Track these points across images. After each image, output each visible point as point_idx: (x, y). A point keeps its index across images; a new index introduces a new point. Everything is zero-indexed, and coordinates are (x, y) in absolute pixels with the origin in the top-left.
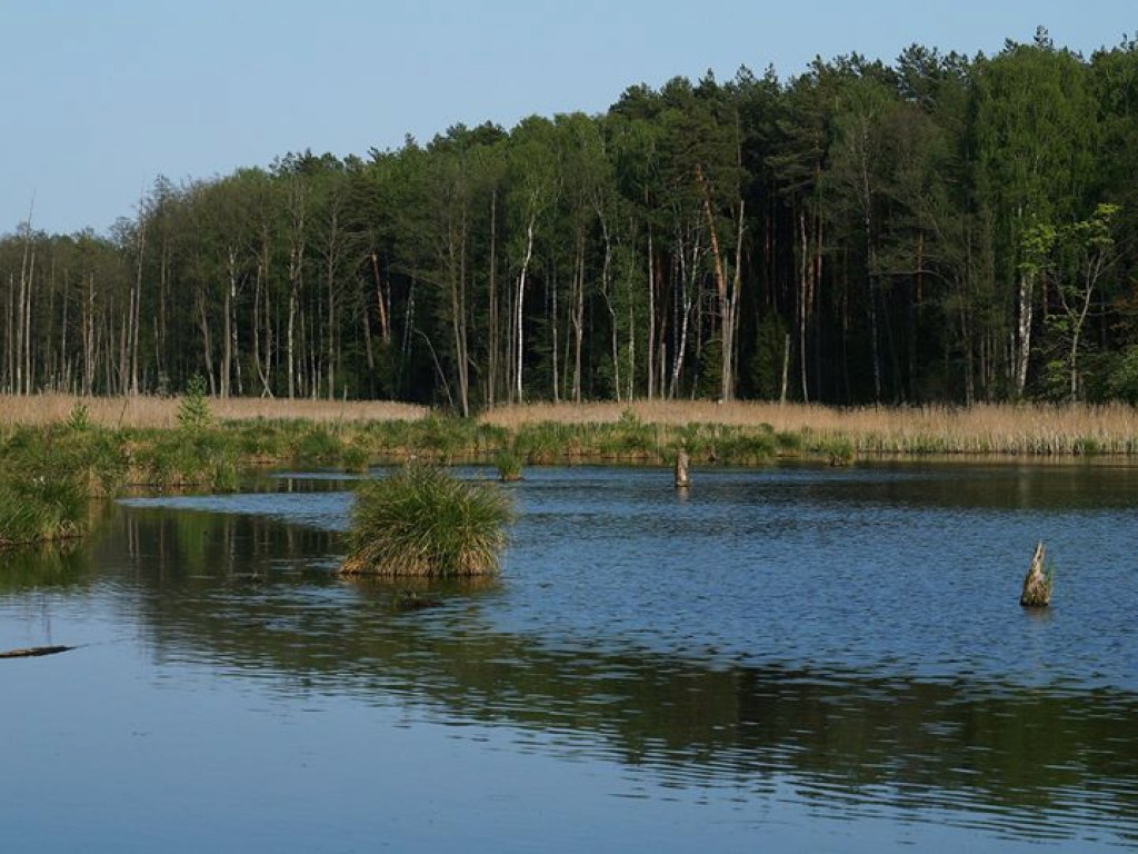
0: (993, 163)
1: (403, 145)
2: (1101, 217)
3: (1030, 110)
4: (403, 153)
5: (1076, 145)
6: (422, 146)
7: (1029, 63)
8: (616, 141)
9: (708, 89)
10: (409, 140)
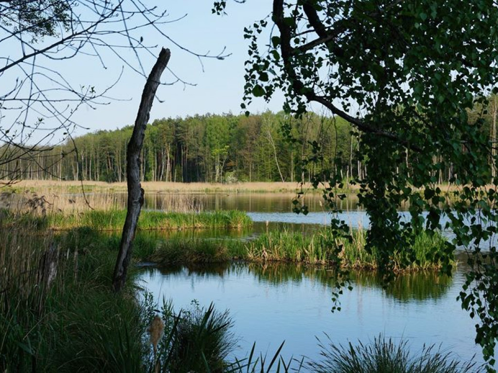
0: (209, 138)
1: (116, 129)
2: (225, 148)
3: (215, 127)
4: (116, 131)
5: (224, 134)
6: (120, 129)
7: (216, 119)
8: (151, 130)
9: (170, 120)
10: (118, 128)
